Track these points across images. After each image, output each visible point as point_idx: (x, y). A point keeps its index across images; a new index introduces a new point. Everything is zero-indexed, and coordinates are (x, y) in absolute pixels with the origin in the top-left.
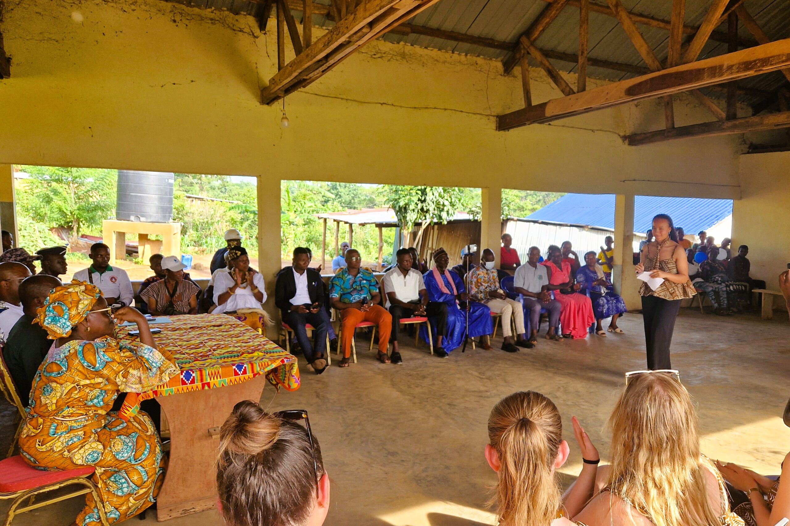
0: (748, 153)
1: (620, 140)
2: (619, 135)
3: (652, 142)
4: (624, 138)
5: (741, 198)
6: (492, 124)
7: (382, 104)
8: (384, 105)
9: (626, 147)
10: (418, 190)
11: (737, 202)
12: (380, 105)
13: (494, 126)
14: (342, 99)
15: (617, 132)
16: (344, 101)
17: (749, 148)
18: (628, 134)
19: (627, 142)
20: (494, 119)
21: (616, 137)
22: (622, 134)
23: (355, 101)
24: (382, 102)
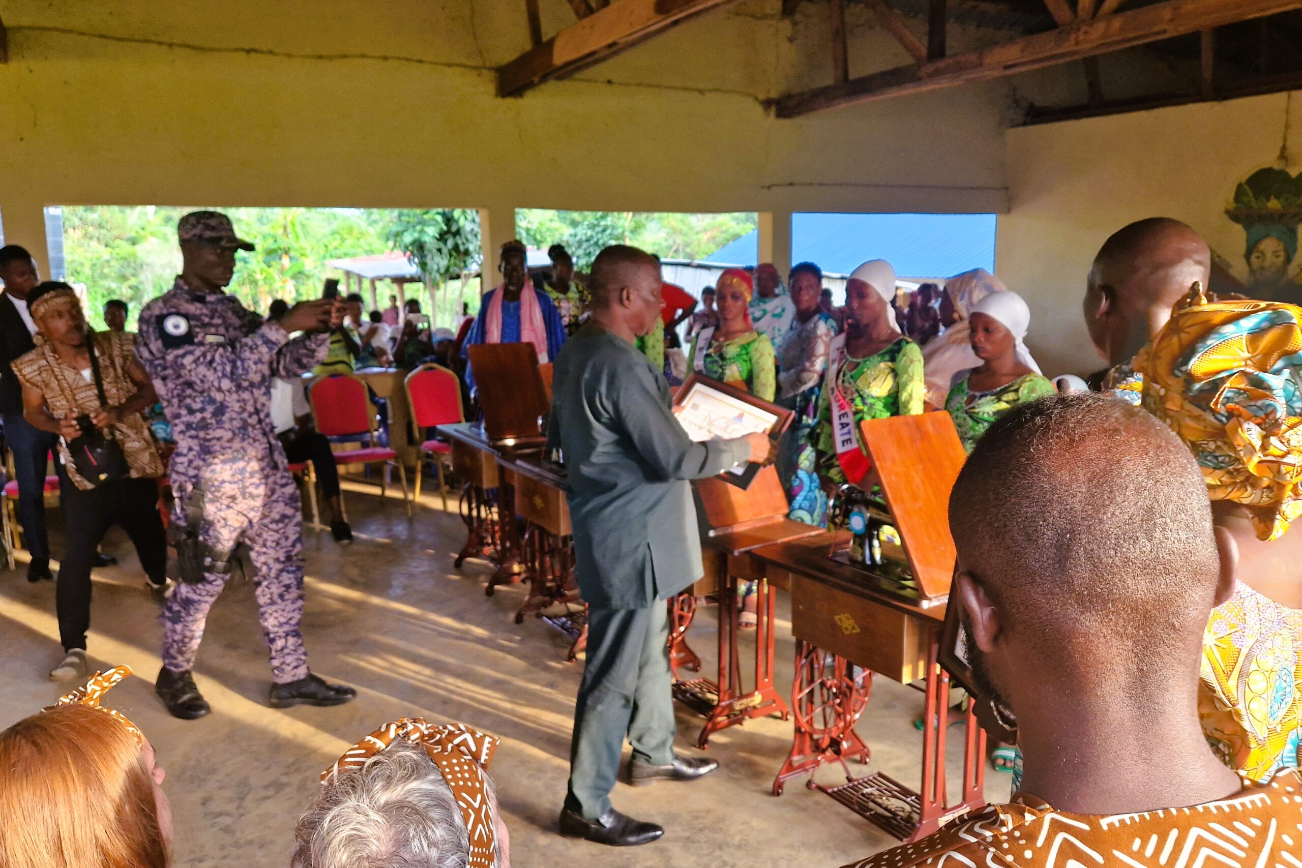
0: (1025, 124)
1: (759, 109)
2: (756, 99)
3: (813, 109)
4: (767, 104)
5: (1008, 211)
6: (486, 86)
7: (248, 51)
8: (253, 55)
9: (771, 121)
10: (438, 213)
11: (1003, 218)
12: (243, 54)
13: (491, 88)
14: (160, 43)
15: (752, 92)
16: (164, 48)
17: (1027, 114)
18: (774, 95)
19: (773, 111)
20: (489, 75)
21: (749, 103)
22: (762, 96)
23: (187, 46)
24: (247, 47)
